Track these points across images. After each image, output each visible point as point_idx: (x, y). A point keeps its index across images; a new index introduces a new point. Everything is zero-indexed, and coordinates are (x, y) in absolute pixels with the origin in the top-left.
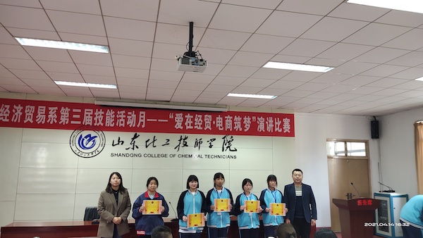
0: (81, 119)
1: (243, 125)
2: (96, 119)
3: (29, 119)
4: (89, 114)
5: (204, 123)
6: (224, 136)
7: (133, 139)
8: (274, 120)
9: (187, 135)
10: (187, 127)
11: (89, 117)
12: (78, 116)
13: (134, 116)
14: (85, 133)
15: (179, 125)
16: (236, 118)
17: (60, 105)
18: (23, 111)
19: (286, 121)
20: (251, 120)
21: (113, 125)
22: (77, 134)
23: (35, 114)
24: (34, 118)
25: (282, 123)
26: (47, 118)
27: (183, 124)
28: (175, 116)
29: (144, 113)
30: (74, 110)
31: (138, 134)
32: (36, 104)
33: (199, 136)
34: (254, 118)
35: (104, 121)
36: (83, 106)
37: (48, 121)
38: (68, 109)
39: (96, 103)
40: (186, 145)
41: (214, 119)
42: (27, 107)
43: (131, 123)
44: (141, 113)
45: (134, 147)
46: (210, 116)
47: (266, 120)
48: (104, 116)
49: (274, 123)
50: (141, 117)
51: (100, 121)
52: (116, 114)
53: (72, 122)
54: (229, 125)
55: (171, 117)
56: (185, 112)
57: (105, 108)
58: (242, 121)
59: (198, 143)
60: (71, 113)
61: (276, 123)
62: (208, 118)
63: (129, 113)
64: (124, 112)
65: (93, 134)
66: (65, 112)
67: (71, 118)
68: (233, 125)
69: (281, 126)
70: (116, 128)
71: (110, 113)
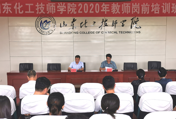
6: (132, 18)
7: (72, 22)
45: (74, 27)
59: (114, 24)
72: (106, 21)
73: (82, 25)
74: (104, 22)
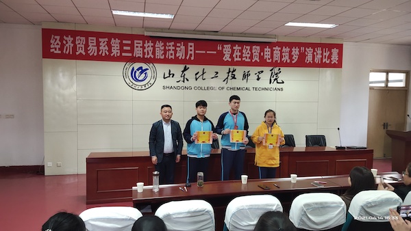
0: (132, 51)
1: (291, 57)
2: (146, 51)
3: (80, 51)
4: (139, 45)
5: (252, 54)
6: (271, 68)
7: (183, 72)
8: (322, 50)
9: (235, 67)
10: (235, 59)
11: (139, 49)
12: (129, 48)
13: (183, 47)
14: (137, 66)
15: (227, 58)
16: (284, 49)
17: (110, 36)
18: (74, 42)
19: (335, 51)
20: (299, 51)
21: (162, 57)
22: (129, 67)
23: (87, 45)
24: (86, 50)
25: (331, 54)
26: (99, 50)
27: (231, 56)
28: (223, 48)
29: (192, 44)
30: (124, 42)
31: (188, 66)
32: (87, 34)
33: (247, 69)
34: (302, 49)
35: (154, 53)
36: (132, 37)
37: (100, 53)
38: (118, 41)
39: (146, 34)
40: (234, 77)
41: (262, 50)
42: (77, 38)
43: (180, 55)
44: (190, 44)
45: (185, 79)
46: (258, 48)
47: (314, 51)
48: (154, 47)
49: (322, 54)
50: (189, 48)
51: (150, 53)
52: (165, 46)
53: (123, 54)
54: (277, 57)
55: (219, 48)
56: (233, 43)
57: (154, 39)
58: (291, 52)
59: (246, 76)
60: (122, 45)
61: (324, 54)
62: (256, 49)
63: (178, 45)
64: (173, 43)
65: (144, 66)
66: (115, 43)
67: (122, 51)
68: (281, 57)
69: (330, 57)
70: (166, 61)
71: (159, 45)
72: (234, 71)
73: (198, 76)
74: (231, 73)
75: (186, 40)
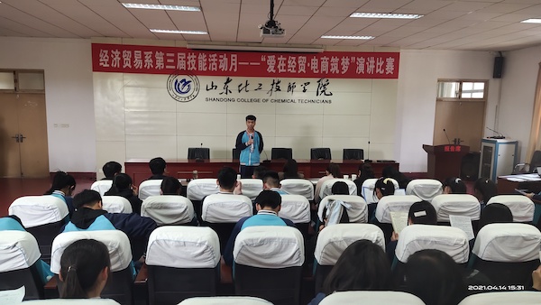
0: (175, 63)
1: (340, 67)
2: (189, 63)
3: (127, 64)
4: (182, 58)
5: (298, 65)
6: (318, 79)
7: (226, 84)
8: (376, 60)
9: (280, 79)
10: (280, 71)
11: (183, 61)
12: (172, 61)
13: (226, 59)
14: (180, 78)
15: (271, 69)
16: (333, 59)
17: (154, 49)
18: (121, 56)
19: (390, 61)
20: (350, 62)
21: (205, 70)
22: (173, 79)
23: (133, 59)
24: (132, 64)
25: (385, 63)
26: (144, 64)
27: (276, 68)
28: (267, 59)
29: (235, 56)
30: (168, 55)
31: (231, 78)
32: (132, 48)
33: (292, 80)
34: (353, 59)
35: (197, 65)
36: (176, 50)
37: (145, 66)
38: (162, 54)
39: (188, 46)
40: (278, 90)
41: (309, 61)
42: (124, 52)
43: (223, 66)
44: (232, 56)
46: (304, 58)
47: (367, 61)
48: (197, 59)
49: (375, 64)
50: (232, 60)
51: (193, 65)
52: (208, 57)
53: (167, 67)
54: (325, 68)
55: (263, 59)
56: (277, 54)
57: (197, 51)
58: (340, 62)
59: (291, 88)
60: (166, 58)
61: (378, 64)
62: (302, 60)
63: (221, 56)
64: (215, 55)
65: (188, 79)
66: (159, 57)
67: (166, 63)
68: (330, 67)
69: (384, 67)
70: (208, 73)
71: (202, 57)
73: (241, 88)
74: (275, 85)
75: (229, 52)
